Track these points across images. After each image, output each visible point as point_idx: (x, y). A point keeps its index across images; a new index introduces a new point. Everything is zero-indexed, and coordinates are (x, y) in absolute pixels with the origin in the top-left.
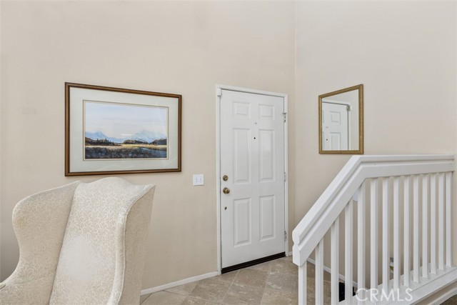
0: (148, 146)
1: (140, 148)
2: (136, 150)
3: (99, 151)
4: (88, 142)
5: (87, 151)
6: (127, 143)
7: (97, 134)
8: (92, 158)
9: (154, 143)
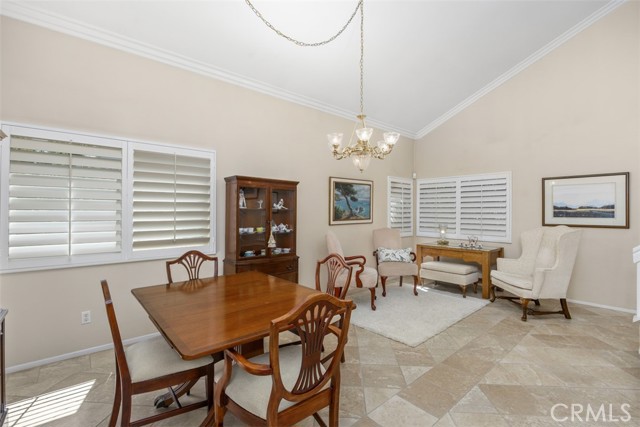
0: (598, 210)
1: (591, 211)
4: (555, 208)
5: (555, 213)
6: (580, 208)
8: (557, 216)
9: (603, 208)
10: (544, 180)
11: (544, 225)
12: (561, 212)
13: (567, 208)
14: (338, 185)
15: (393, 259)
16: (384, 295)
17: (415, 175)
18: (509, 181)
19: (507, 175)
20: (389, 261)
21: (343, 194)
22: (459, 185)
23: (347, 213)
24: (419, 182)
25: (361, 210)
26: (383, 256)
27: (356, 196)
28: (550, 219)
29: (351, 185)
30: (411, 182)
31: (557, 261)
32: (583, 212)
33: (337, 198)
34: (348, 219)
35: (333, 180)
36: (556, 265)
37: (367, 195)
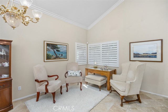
0: (150, 55)
1: (147, 55)
2: (146, 56)
3: (137, 56)
4: (134, 54)
5: (134, 56)
6: (143, 54)
7: (136, 52)
8: (135, 57)
9: (152, 54)
10: (130, 43)
11: (130, 60)
12: (136, 55)
13: (138, 54)
14: (48, 45)
15: (73, 75)
16: (67, 91)
17: (87, 42)
18: (118, 44)
19: (117, 42)
20: (71, 76)
21: (51, 48)
22: (101, 46)
23: (54, 56)
24: (89, 45)
25: (62, 55)
26: (69, 74)
27: (59, 49)
28: (132, 58)
29: (56, 45)
30: (86, 45)
31: (136, 78)
32: (145, 56)
33: (48, 50)
34: (55, 59)
35: (45, 42)
36: (135, 80)
37: (65, 49)
